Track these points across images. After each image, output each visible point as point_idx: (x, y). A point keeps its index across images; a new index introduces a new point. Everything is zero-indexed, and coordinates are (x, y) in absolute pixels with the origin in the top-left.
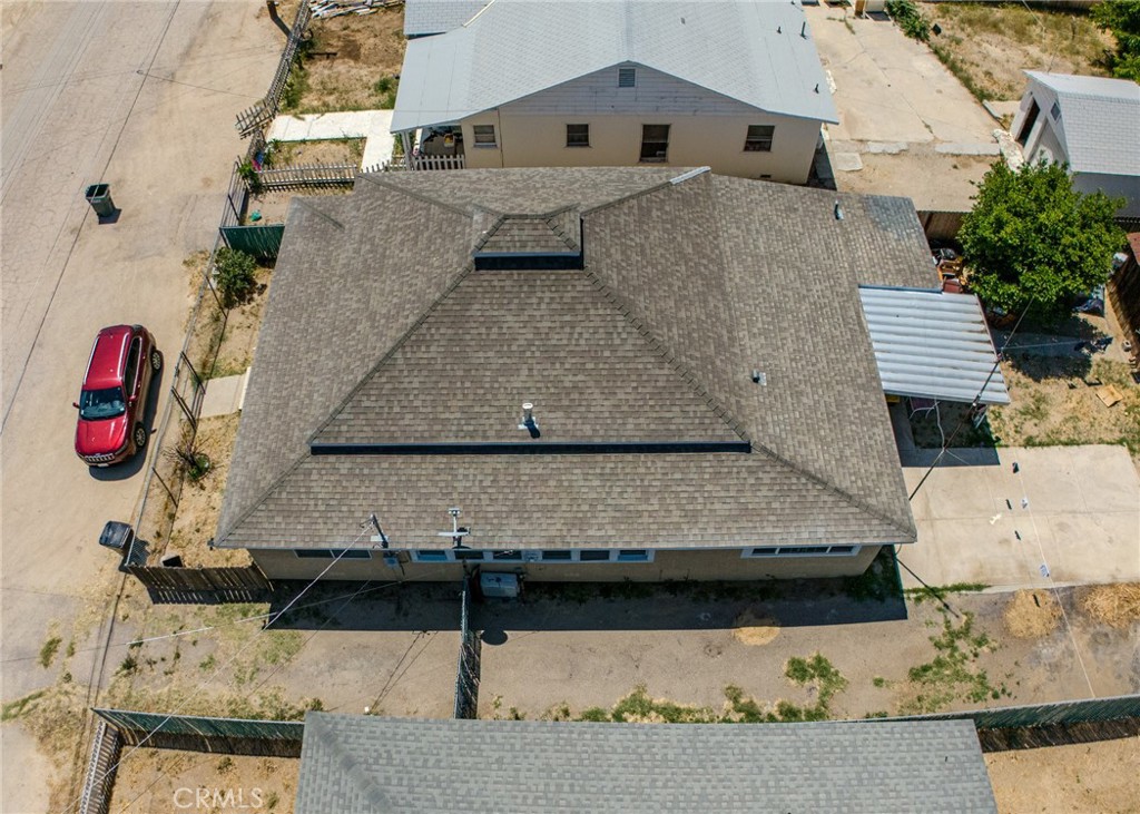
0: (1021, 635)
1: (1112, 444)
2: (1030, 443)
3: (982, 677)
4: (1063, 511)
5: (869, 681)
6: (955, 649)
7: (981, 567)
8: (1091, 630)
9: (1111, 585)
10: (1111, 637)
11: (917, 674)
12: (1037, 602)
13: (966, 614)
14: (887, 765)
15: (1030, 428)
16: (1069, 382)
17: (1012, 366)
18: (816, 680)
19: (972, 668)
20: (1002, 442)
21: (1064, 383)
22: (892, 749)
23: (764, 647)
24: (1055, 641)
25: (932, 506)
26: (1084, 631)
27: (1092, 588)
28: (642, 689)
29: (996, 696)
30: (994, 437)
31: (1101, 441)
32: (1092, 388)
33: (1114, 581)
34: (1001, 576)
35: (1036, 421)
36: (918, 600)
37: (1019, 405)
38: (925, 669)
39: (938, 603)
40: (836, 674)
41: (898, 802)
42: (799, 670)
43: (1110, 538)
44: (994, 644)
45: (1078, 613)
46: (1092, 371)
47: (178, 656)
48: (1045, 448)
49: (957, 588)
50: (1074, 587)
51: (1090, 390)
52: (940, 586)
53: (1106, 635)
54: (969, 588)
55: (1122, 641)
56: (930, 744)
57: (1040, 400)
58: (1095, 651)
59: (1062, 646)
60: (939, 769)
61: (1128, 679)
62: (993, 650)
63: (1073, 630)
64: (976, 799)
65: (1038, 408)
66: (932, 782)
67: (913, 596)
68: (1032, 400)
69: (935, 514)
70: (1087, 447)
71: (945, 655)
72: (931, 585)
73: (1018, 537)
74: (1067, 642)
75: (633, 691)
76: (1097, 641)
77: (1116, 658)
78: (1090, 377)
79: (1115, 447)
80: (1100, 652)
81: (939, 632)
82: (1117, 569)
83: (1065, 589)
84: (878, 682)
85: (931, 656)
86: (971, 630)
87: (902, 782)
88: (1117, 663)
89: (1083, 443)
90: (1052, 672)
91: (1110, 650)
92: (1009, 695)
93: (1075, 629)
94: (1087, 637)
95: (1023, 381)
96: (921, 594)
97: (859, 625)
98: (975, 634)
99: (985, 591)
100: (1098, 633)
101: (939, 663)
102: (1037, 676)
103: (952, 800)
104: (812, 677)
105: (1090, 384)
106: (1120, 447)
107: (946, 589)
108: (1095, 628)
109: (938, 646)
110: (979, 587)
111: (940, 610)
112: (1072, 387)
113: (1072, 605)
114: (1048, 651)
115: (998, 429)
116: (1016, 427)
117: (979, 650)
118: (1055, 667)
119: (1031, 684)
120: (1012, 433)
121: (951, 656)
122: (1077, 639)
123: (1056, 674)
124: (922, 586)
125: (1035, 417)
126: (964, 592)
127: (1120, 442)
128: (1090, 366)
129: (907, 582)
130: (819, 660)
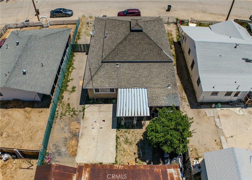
0: (71, 124)
1: (116, 158)
2: (117, 137)
3: (65, 115)
4: (98, 140)
5: (69, 97)
6: (71, 111)
7: (87, 119)
8: (68, 138)
9: (77, 146)
10: (66, 142)
11: (69, 105)
12: (77, 128)
13: (78, 115)
14: (46, 80)
15: (122, 139)
16: (136, 153)
17: (141, 139)
18: (72, 90)
19: (67, 114)
20: (118, 131)
21: (136, 151)
22: (49, 82)
23: (79, 84)
24: (68, 130)
25: (103, 112)
26: (69, 137)
27: (78, 141)
28: (76, 69)
29: (61, 117)
30: (119, 129)
31: (117, 156)
32: (135, 159)
33: (78, 147)
34: (85, 122)
35: (124, 141)
36: (83, 107)
37: (129, 138)
38: (69, 106)
39: (81, 110)
40: (72, 93)
41: (40, 79)
42: (74, 88)
43: (89, 149)
44: (71, 118)
45: (73, 136)
46: (140, 161)
47: (89, 27)
48: (115, 141)
49: (84, 114)
50: (79, 137)
51: (134, 159)
52: (85, 111)
53: (66, 141)
54: (83, 116)
55: (64, 145)
56: (48, 87)
57: (130, 143)
58: (64, 138)
59: (67, 131)
60: (43, 86)
61: (56, 144)
62: (70, 118)
63: (69, 135)
64: (36, 89)
65: (128, 142)
66: (41, 85)
67: (84, 106)
68: (131, 142)
69: (101, 113)
70: (115, 151)
71: (71, 110)
72: (85, 110)
73: (93, 128)
74: (67, 132)
75: (75, 68)
76: (66, 138)
77: (61, 142)
78: (138, 160)
79: (115, 159)
80: (63, 139)
81: (76, 109)
82: (81, 149)
83: (79, 135)
84: (69, 99)
85: (71, 107)
86: (74, 115)
87: (43, 81)
88: (60, 142)
89: (116, 151)
90: (62, 128)
91: (63, 141)
92: (60, 119)
93: (70, 135)
94: (67, 137)
95: (136, 141)
96: (84, 108)
97: (80, 97)
98: (74, 116)
99: (82, 119)
100: (67, 140)
101: (70, 108)
102: (62, 125)
103: (37, 86)
104: (72, 89)
105: (136, 159)
106: (115, 161)
107: (84, 112)
108: (69, 139)
109: (73, 109)
110: (83, 118)
111: (80, 110)
112: (135, 153)
113: (75, 136)
114: (66, 128)
115: (122, 131)
116: (123, 136)
117: (70, 115)
118: (63, 129)
119: (61, 124)
120: (120, 134)
121: (70, 111)
122: (67, 135)
123: (61, 129)
124: (85, 108)
125: (125, 141)
126: (83, 115)
127: (116, 161)
128: (142, 161)
129: (86, 106)
130: (75, 91)
